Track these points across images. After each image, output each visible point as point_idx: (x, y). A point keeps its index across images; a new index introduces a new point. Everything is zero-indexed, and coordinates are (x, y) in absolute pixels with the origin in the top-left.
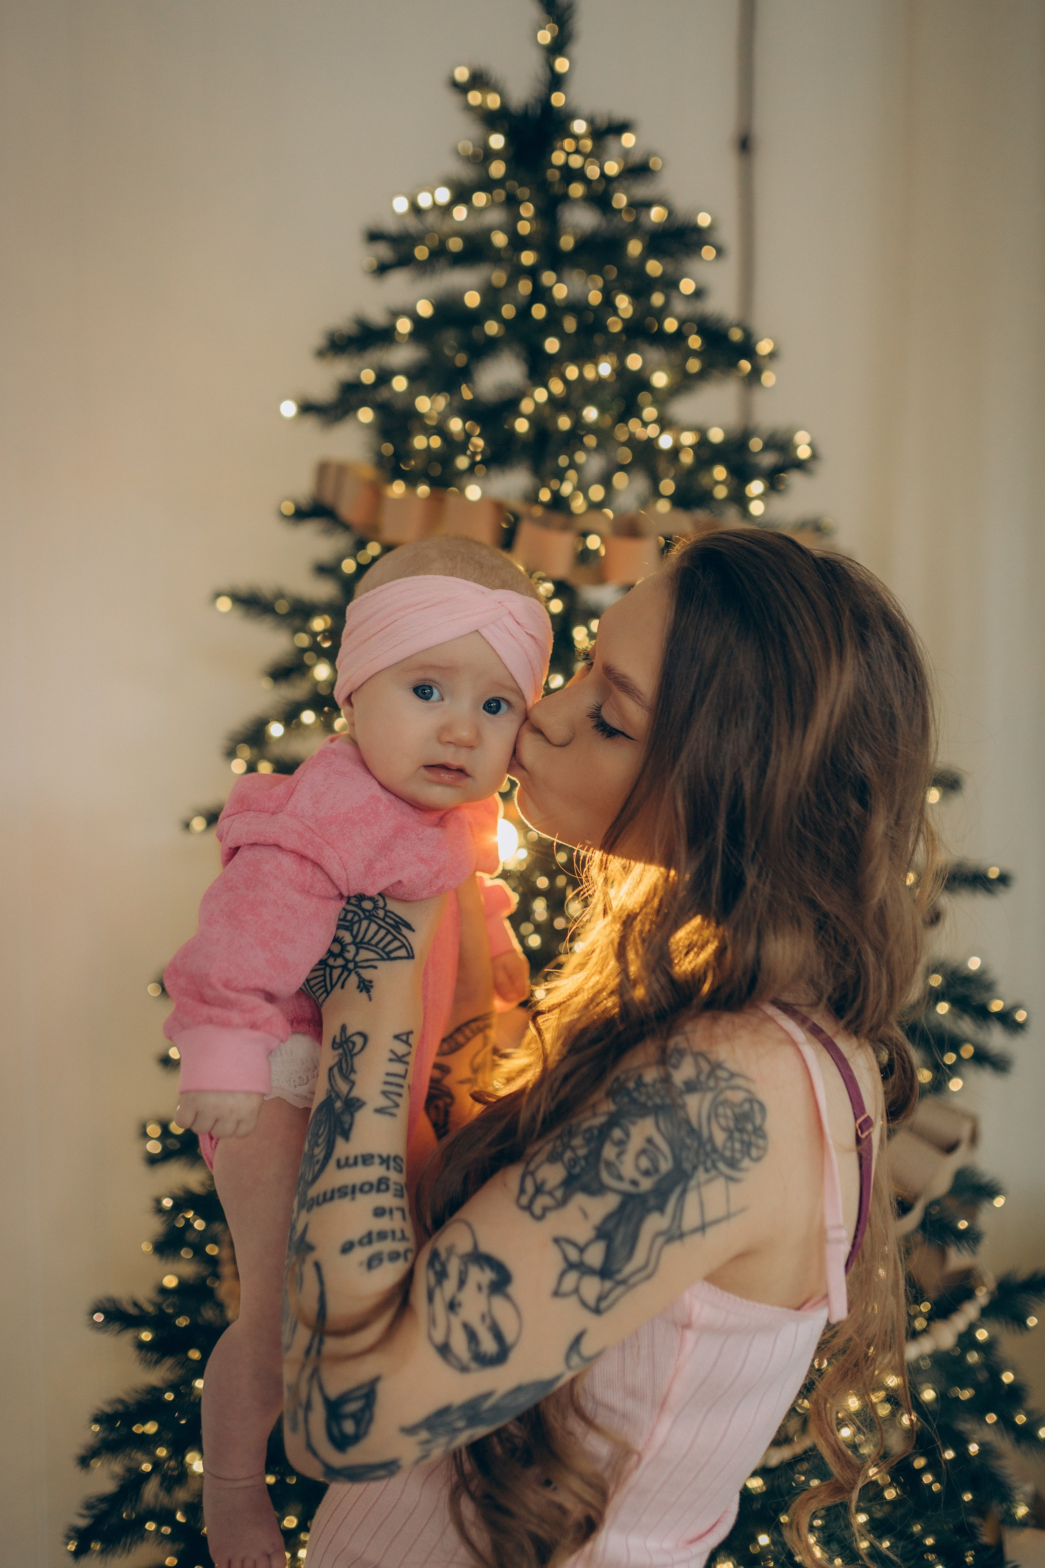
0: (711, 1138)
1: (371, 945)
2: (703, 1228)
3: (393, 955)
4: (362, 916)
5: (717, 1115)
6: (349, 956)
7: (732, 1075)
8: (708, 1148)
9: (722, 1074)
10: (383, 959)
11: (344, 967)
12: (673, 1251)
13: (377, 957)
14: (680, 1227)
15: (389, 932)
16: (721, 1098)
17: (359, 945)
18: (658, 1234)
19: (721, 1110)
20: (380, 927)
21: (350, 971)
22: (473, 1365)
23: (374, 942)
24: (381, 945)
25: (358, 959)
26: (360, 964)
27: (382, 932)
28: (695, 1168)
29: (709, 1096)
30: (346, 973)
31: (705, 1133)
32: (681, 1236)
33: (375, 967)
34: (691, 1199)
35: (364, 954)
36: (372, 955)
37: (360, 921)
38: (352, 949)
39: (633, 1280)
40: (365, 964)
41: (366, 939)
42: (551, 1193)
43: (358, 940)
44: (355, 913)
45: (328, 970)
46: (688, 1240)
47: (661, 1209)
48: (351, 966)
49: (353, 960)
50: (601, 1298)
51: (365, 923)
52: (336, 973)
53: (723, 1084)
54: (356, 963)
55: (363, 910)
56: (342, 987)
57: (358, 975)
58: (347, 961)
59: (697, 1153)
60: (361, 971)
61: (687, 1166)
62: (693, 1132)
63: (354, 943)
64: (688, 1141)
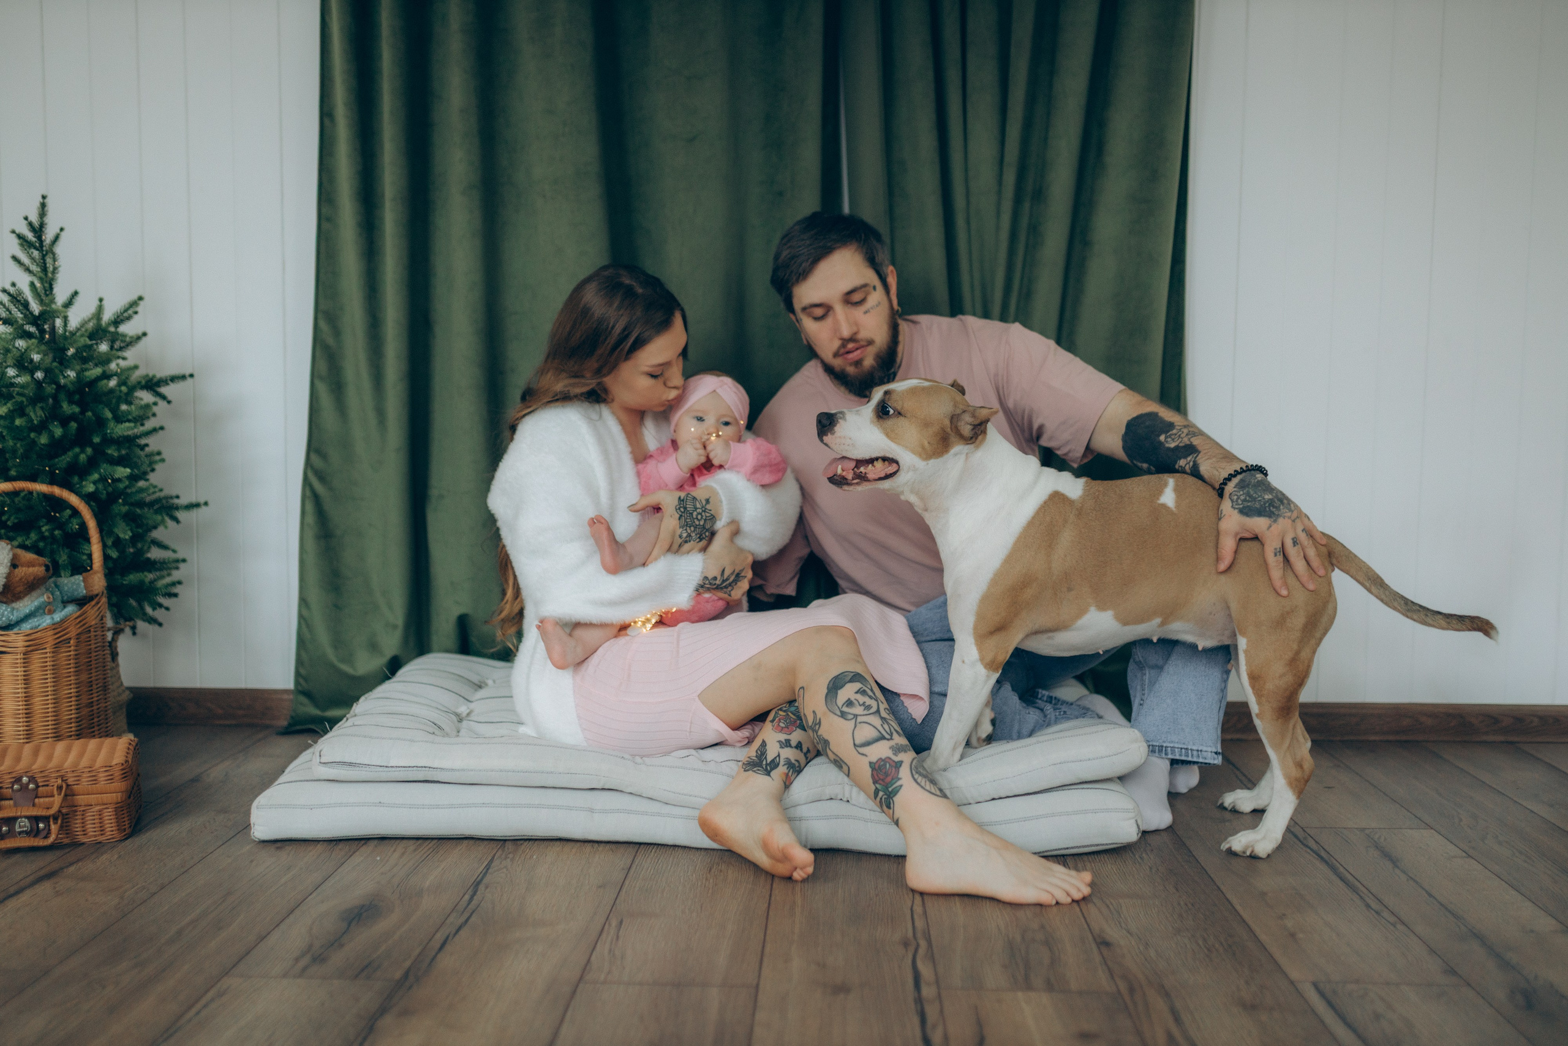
6: (701, 511)
10: (696, 499)
11: (705, 511)
17: (696, 509)
20: (686, 504)
21: (706, 509)
25: (700, 507)
30: (707, 511)
35: (698, 506)
36: (697, 503)
38: (698, 510)
41: (692, 507)
45: (707, 518)
48: (703, 509)
49: (702, 509)
51: (688, 509)
52: (708, 515)
57: (706, 505)
58: (703, 511)
63: (696, 510)
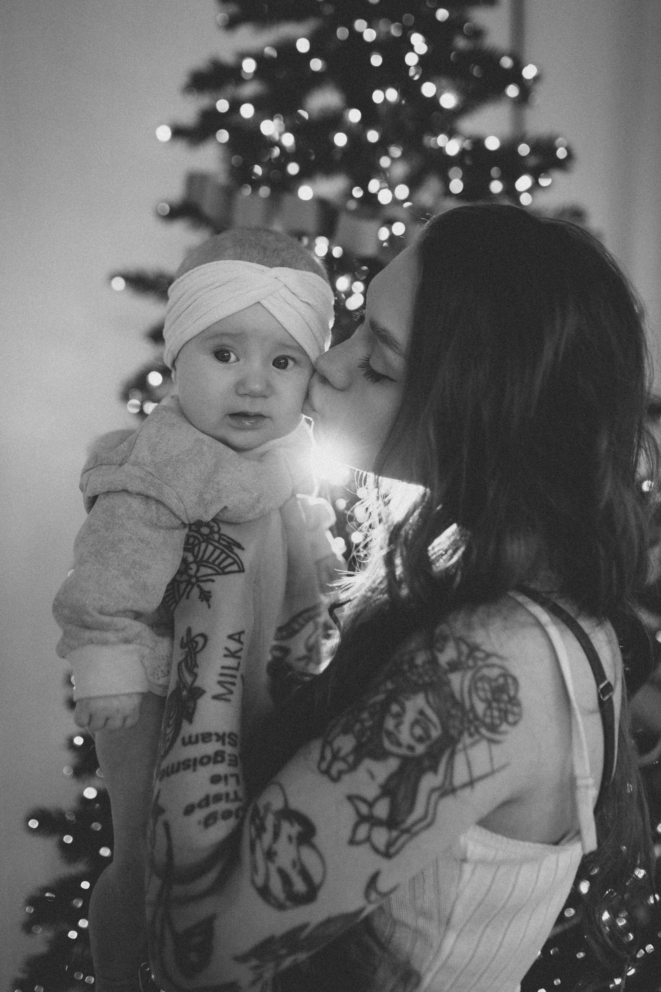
0: (473, 708)
1: (210, 563)
2: (471, 783)
3: (226, 570)
4: (201, 540)
5: (477, 689)
7: (488, 655)
8: (471, 716)
9: (480, 655)
12: (448, 803)
13: (214, 572)
14: (451, 783)
15: (223, 552)
16: (479, 675)
18: (433, 790)
19: (480, 685)
22: (288, 904)
23: (211, 560)
24: (217, 563)
26: (201, 579)
27: (218, 552)
28: (461, 733)
29: (469, 675)
31: (467, 704)
32: (453, 791)
33: (213, 581)
34: (460, 760)
37: (199, 544)
39: (416, 829)
40: (204, 578)
42: (344, 759)
43: (198, 559)
44: (195, 537)
46: (459, 793)
47: (434, 769)
50: (390, 844)
53: (480, 663)
54: (197, 578)
55: (202, 535)
56: (188, 598)
59: (462, 722)
60: (202, 584)
61: (454, 732)
62: (458, 704)
64: (453, 712)
